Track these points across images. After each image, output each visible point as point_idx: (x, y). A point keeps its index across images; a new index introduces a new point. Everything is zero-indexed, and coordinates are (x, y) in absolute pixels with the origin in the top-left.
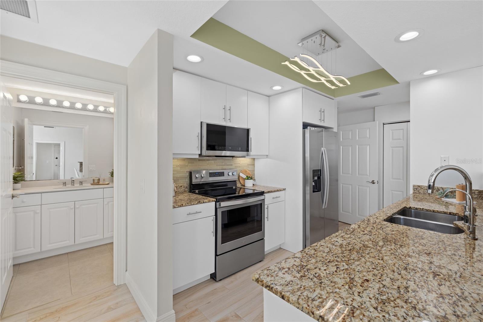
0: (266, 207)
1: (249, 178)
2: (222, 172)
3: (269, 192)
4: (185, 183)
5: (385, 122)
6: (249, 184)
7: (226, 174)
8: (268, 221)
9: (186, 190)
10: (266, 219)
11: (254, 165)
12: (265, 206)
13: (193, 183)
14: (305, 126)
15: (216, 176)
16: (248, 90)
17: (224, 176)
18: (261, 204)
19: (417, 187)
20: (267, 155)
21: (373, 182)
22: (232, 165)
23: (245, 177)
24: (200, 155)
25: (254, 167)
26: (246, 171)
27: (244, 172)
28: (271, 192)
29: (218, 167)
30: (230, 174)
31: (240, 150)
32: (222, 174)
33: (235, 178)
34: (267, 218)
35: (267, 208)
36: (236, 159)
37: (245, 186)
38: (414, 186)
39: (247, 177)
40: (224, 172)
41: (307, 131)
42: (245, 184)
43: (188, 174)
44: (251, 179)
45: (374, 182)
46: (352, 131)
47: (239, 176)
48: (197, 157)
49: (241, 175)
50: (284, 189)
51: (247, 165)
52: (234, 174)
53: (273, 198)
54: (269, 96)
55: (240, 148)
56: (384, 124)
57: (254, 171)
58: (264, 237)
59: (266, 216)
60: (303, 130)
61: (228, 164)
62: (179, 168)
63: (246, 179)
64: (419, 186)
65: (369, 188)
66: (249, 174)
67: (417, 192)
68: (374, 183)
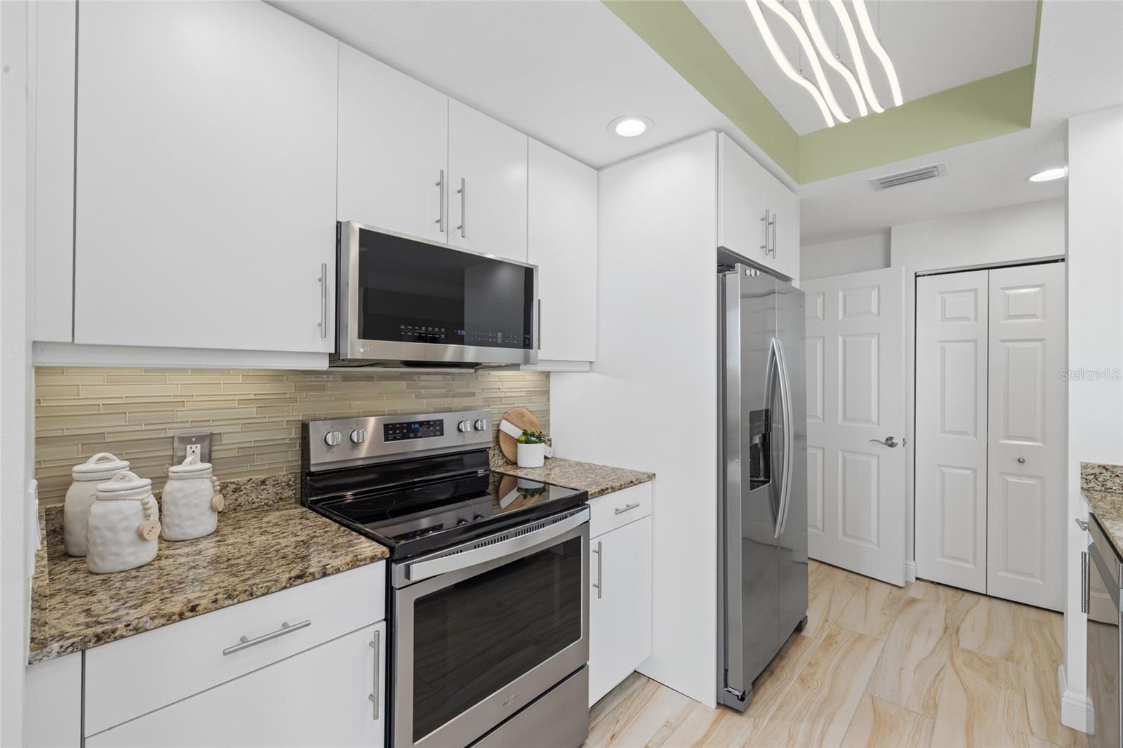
0: (593, 545)
1: (532, 437)
2: (435, 421)
3: (602, 492)
4: (284, 467)
5: (920, 270)
6: (531, 458)
7: (449, 427)
8: (600, 597)
9: (288, 493)
10: (593, 592)
11: (547, 393)
12: (591, 541)
13: (313, 469)
14: (726, 262)
15: (412, 435)
16: (529, 135)
17: (442, 434)
18: (577, 541)
19: (1097, 471)
20: (591, 362)
21: (890, 443)
22: (473, 394)
23: (516, 432)
24: (335, 358)
25: (548, 399)
26: (522, 415)
27: (516, 418)
28: (609, 490)
29: (424, 404)
30: (467, 426)
31: (500, 341)
32: (435, 428)
33: (484, 439)
34: (599, 586)
35: (599, 552)
36: (487, 373)
37: (520, 464)
38: (1085, 467)
39: (525, 433)
40: (441, 421)
41: (734, 278)
42: (517, 461)
43: (295, 433)
44: (540, 439)
45: (894, 441)
46: (824, 295)
47: (498, 431)
48: (324, 365)
49: (506, 427)
50: (651, 477)
51: (524, 394)
52: (479, 425)
53: (618, 512)
54: (598, 169)
55: (500, 335)
56: (917, 276)
57: (547, 412)
58: (588, 660)
59: (593, 579)
60: (718, 277)
61: (458, 390)
62: (253, 411)
63: (521, 442)
64: (1105, 468)
65: (876, 458)
66: (532, 424)
67: (1099, 488)
68: (892, 445)
